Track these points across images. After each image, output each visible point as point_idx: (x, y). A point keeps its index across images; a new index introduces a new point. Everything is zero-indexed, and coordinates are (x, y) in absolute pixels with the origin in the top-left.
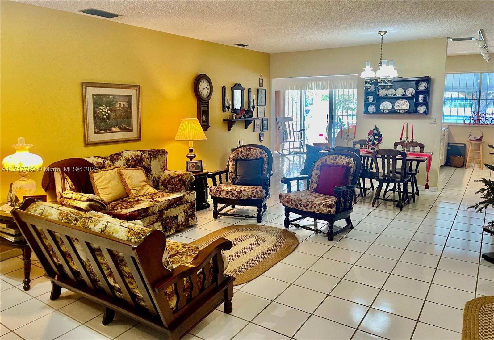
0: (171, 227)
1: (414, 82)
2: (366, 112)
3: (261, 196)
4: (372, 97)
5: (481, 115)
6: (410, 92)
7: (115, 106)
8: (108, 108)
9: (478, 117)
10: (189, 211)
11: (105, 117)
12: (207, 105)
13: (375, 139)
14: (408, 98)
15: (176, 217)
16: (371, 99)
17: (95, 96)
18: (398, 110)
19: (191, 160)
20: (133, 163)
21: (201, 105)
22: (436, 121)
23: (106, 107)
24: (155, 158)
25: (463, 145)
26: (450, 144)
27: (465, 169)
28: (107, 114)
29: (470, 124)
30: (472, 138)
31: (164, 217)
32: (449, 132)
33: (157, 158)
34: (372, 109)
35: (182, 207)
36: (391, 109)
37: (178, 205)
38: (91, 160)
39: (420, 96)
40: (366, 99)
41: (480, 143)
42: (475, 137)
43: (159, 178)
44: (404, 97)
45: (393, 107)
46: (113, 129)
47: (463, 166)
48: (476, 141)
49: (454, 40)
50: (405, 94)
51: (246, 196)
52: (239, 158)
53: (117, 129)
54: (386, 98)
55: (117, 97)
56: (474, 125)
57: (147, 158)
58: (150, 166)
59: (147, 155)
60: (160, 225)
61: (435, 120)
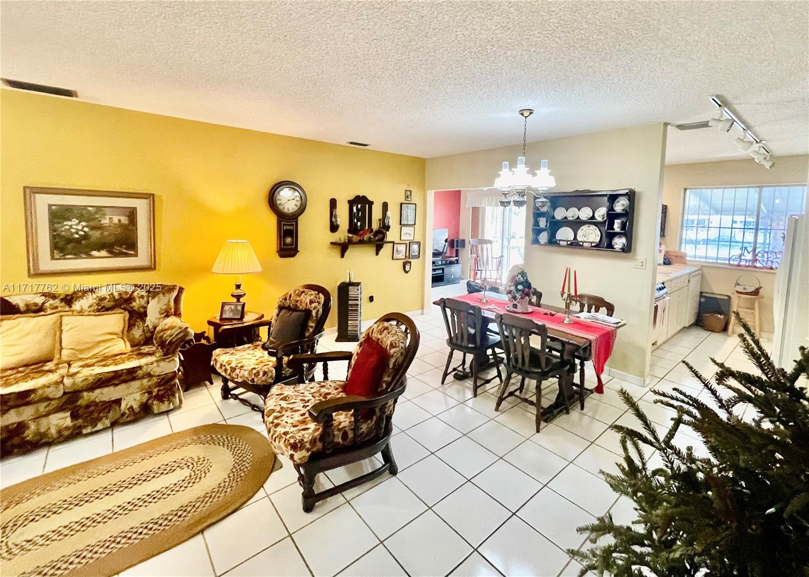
0: (99, 419)
1: (606, 199)
2: (536, 241)
3: (262, 381)
4: (545, 219)
5: (759, 253)
6: (601, 213)
7: (100, 221)
8: (84, 224)
9: (755, 255)
10: (156, 390)
11: (76, 236)
12: (294, 223)
13: (518, 290)
14: (596, 224)
15: (118, 402)
16: (543, 223)
17: (53, 207)
18: (581, 242)
19: (238, 300)
20: (112, 304)
21: (283, 223)
22: (644, 265)
23: (80, 222)
24: (153, 298)
25: (726, 298)
26: (704, 294)
27: (725, 337)
28: (81, 233)
29: (739, 266)
30: (740, 289)
31: (82, 402)
32: (703, 277)
33: (156, 299)
34: (544, 237)
35: (136, 384)
36: (572, 239)
37: (125, 381)
38: (15, 300)
39: (616, 221)
40: (536, 223)
41: (755, 299)
42: (745, 289)
43: (155, 328)
44: (592, 221)
45: (575, 238)
46: (95, 253)
47: (725, 329)
48: (746, 294)
49: (680, 127)
50: (593, 217)
51: (241, 377)
52: (287, 305)
53: (104, 253)
54: (565, 222)
55: (102, 209)
56: (746, 269)
57: (142, 297)
58: (145, 308)
59: (144, 293)
60: (67, 417)
61: (642, 262)
